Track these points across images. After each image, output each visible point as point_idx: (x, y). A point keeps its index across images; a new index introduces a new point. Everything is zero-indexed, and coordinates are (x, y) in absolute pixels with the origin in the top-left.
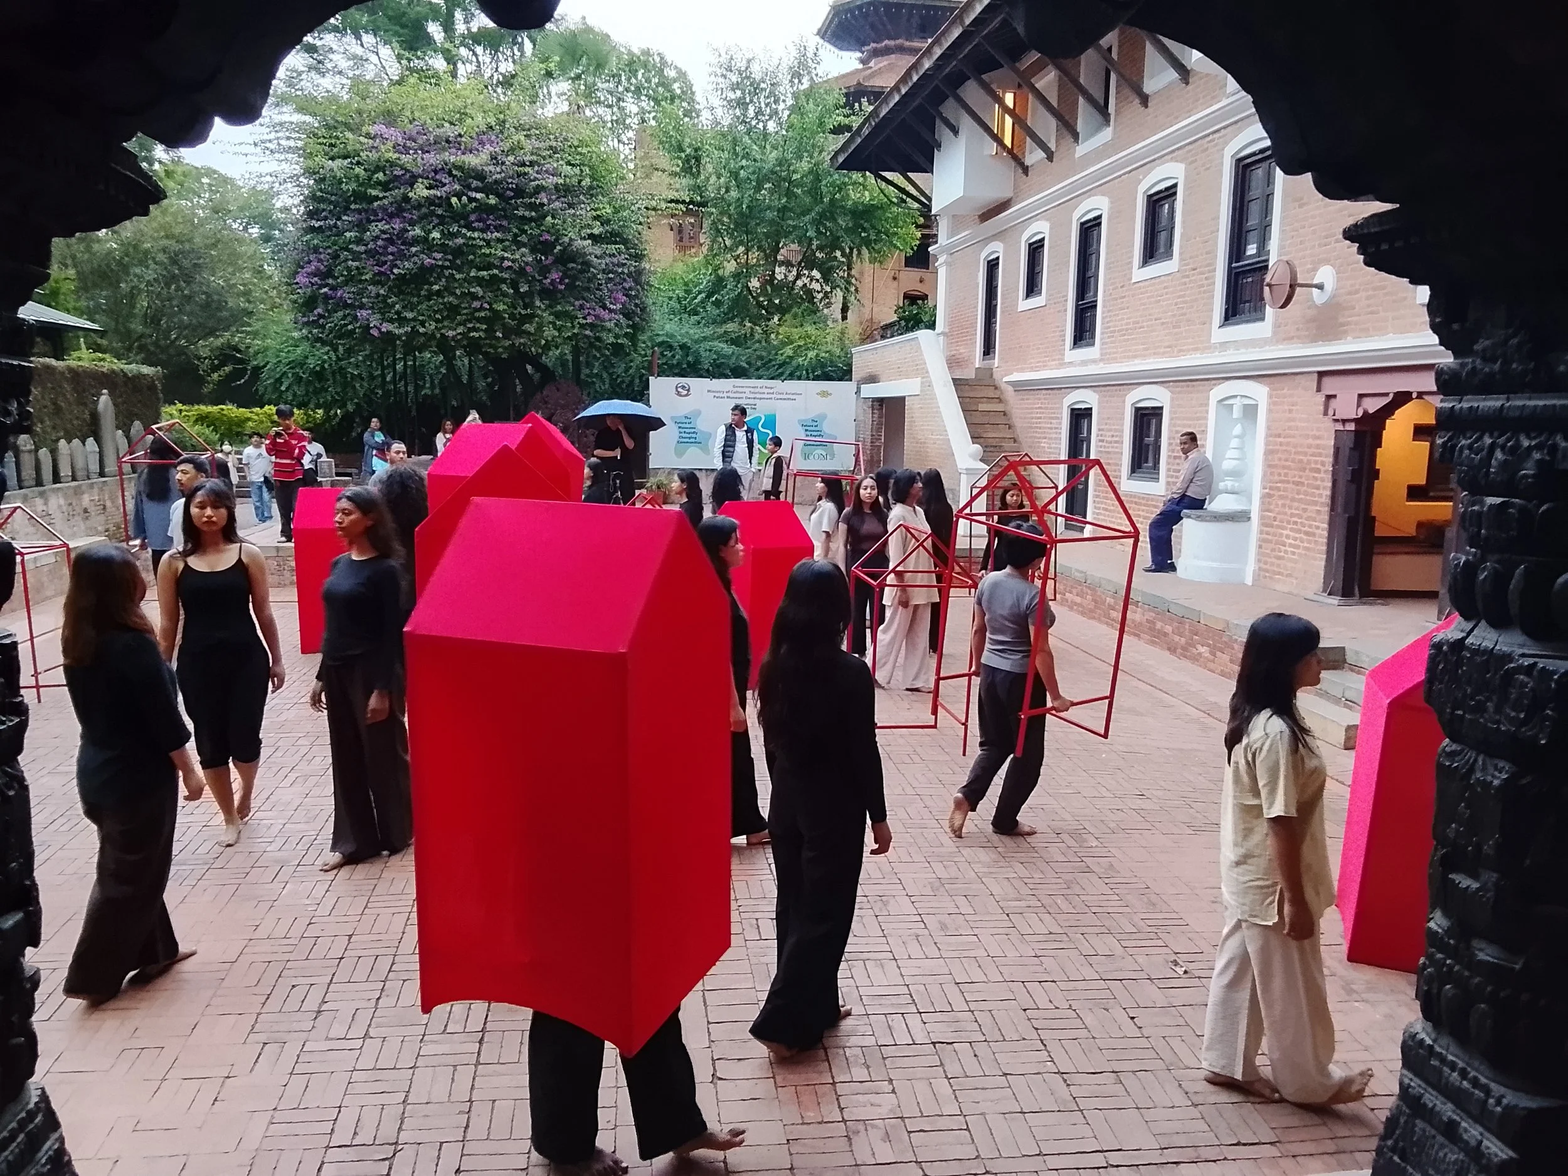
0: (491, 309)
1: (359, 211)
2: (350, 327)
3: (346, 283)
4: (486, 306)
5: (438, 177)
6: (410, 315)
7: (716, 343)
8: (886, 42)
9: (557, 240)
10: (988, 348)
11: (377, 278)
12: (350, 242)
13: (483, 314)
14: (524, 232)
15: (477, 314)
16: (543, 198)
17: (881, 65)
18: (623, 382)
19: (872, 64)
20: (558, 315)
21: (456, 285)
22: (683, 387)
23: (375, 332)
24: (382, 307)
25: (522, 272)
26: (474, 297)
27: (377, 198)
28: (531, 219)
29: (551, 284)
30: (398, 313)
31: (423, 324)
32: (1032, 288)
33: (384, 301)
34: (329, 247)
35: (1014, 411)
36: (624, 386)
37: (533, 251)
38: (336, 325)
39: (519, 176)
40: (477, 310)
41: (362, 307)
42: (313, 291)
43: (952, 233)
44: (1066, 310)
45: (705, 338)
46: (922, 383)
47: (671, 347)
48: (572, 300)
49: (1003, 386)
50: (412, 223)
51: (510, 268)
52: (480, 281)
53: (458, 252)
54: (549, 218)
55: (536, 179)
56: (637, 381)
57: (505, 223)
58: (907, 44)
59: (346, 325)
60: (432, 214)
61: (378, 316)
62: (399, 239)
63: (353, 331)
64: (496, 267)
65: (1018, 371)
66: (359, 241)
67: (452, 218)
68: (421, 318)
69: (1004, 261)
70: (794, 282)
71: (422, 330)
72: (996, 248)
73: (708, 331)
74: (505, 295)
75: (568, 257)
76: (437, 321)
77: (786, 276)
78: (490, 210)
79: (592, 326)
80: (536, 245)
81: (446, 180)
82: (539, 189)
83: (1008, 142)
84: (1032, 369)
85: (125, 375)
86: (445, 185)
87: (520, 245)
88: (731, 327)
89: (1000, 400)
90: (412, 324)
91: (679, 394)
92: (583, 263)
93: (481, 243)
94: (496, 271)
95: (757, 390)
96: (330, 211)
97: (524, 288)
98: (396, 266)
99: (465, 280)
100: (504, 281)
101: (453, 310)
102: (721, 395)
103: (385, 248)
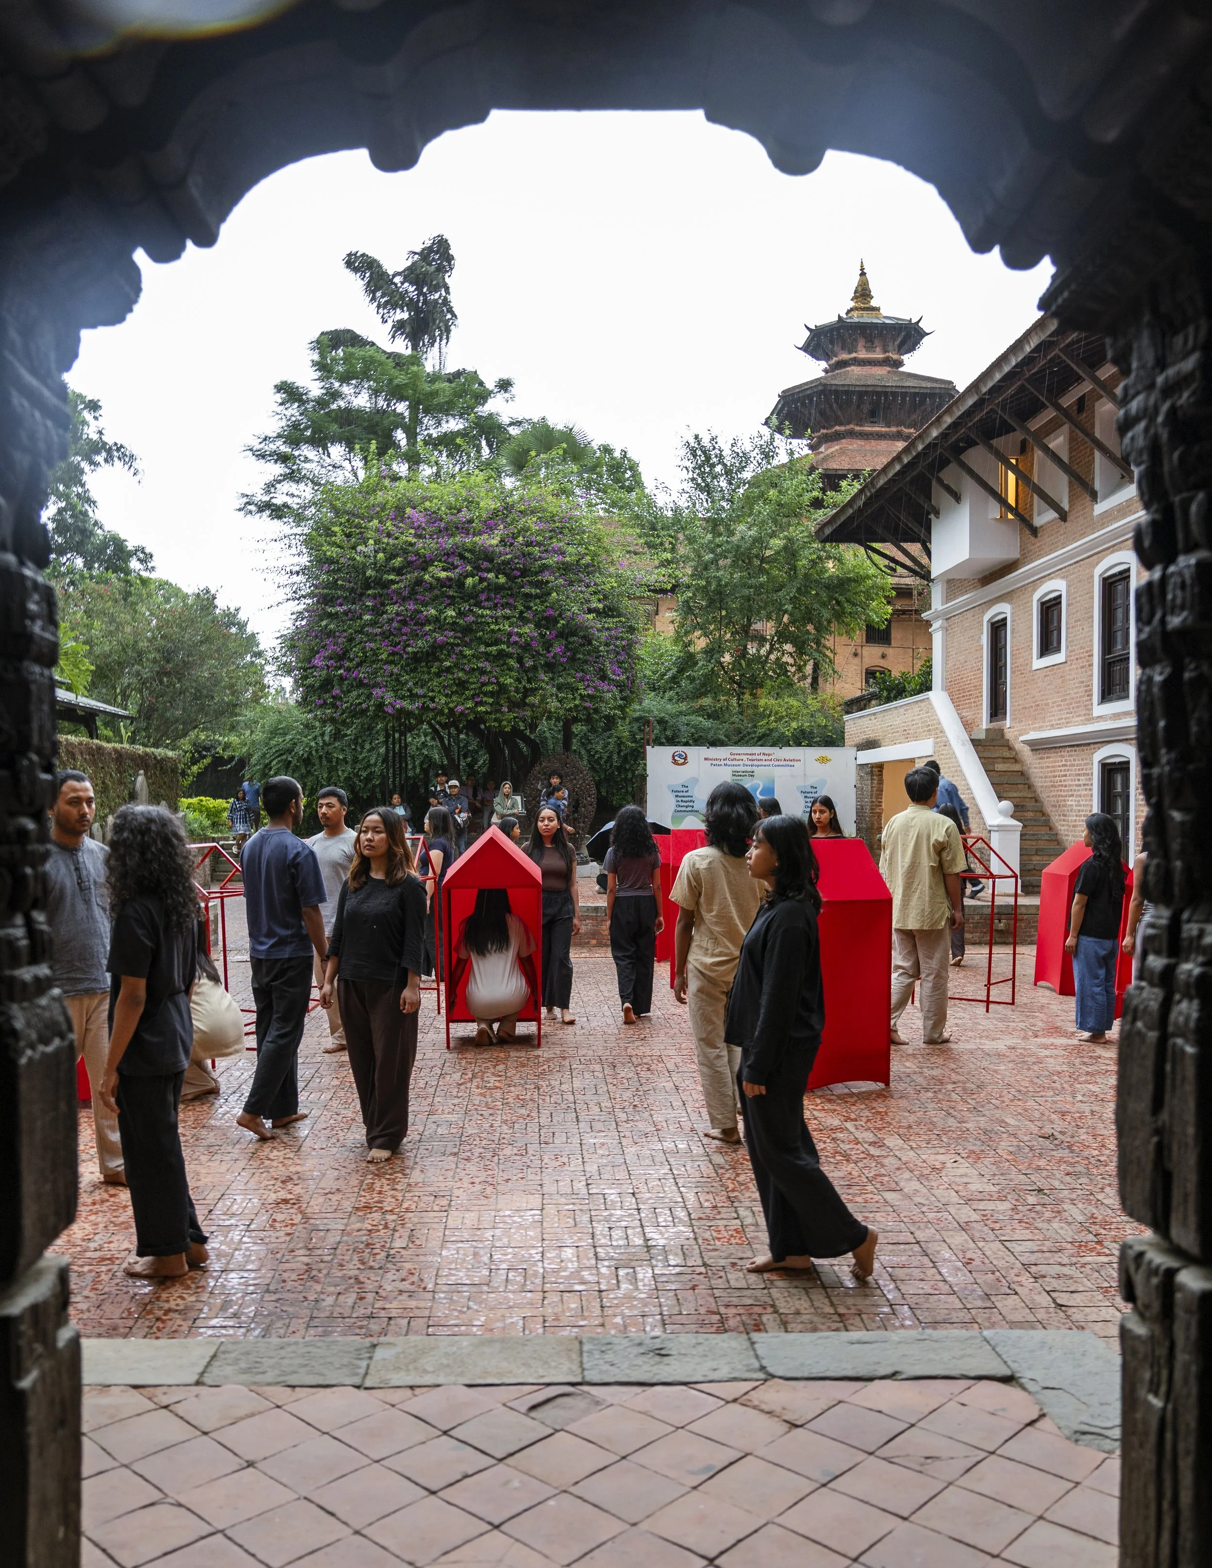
0: (498, 683)
1: (374, 597)
2: (364, 706)
3: (360, 664)
4: (493, 680)
5: (450, 560)
6: (420, 691)
7: (693, 717)
8: (837, 428)
9: (560, 615)
10: (997, 709)
11: (391, 658)
12: (365, 626)
13: (490, 688)
14: (529, 608)
15: (485, 689)
16: (546, 576)
17: (833, 449)
18: (601, 758)
19: (822, 449)
20: (560, 688)
21: (465, 661)
22: (680, 756)
23: (389, 710)
24: (397, 684)
25: (526, 647)
26: (483, 672)
27: (393, 582)
28: (537, 596)
29: (554, 657)
30: (410, 690)
31: (432, 699)
32: (1048, 645)
33: (397, 680)
34: (345, 631)
35: (1031, 771)
36: (602, 762)
37: (538, 625)
38: (352, 704)
39: (524, 556)
40: (484, 684)
41: (376, 685)
42: (328, 674)
43: (948, 597)
44: (1091, 665)
45: (681, 713)
46: (936, 743)
47: (648, 722)
48: (573, 672)
49: (1018, 746)
50: (425, 605)
51: (516, 643)
52: (487, 656)
53: (467, 630)
54: (554, 594)
55: (540, 558)
56: (615, 757)
57: (511, 601)
58: (857, 428)
59: (360, 704)
60: (444, 595)
61: (391, 694)
62: (412, 620)
63: (367, 709)
64: (504, 643)
65: (1034, 729)
66: (373, 623)
67: (461, 598)
68: (430, 694)
69: (1013, 621)
70: (767, 657)
71: (432, 705)
72: (1004, 609)
73: (683, 706)
74: (510, 669)
75: (570, 632)
76: (447, 696)
77: (758, 651)
78: (499, 588)
79: (591, 697)
80: (540, 621)
81: (457, 561)
82: (544, 568)
83: (1012, 500)
84: (1052, 727)
85: (155, 758)
86: (456, 567)
87: (524, 620)
88: (706, 701)
89: (1016, 760)
90: (423, 700)
91: (675, 762)
92: (584, 637)
93: (490, 620)
94: (504, 647)
95: (754, 757)
96: (346, 598)
97: (529, 663)
98: (409, 645)
99: (473, 656)
100: (510, 655)
101: (462, 685)
102: (718, 762)
103: (400, 629)
